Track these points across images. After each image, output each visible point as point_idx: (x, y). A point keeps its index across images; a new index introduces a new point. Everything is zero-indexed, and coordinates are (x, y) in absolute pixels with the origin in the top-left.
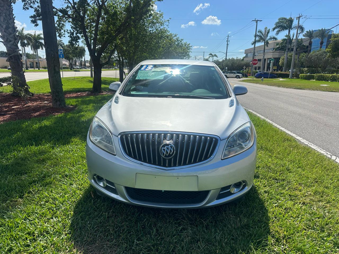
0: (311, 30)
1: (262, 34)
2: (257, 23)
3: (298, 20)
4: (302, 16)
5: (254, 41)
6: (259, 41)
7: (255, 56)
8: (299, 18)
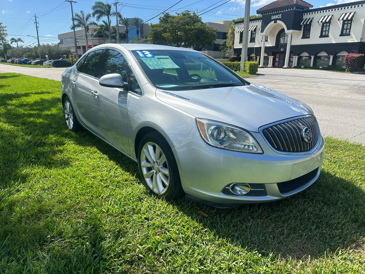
0: (126, 18)
1: (80, 18)
2: (71, 4)
3: (115, 6)
4: (119, 2)
5: (72, 25)
6: (78, 26)
7: (77, 43)
8: (116, 4)
